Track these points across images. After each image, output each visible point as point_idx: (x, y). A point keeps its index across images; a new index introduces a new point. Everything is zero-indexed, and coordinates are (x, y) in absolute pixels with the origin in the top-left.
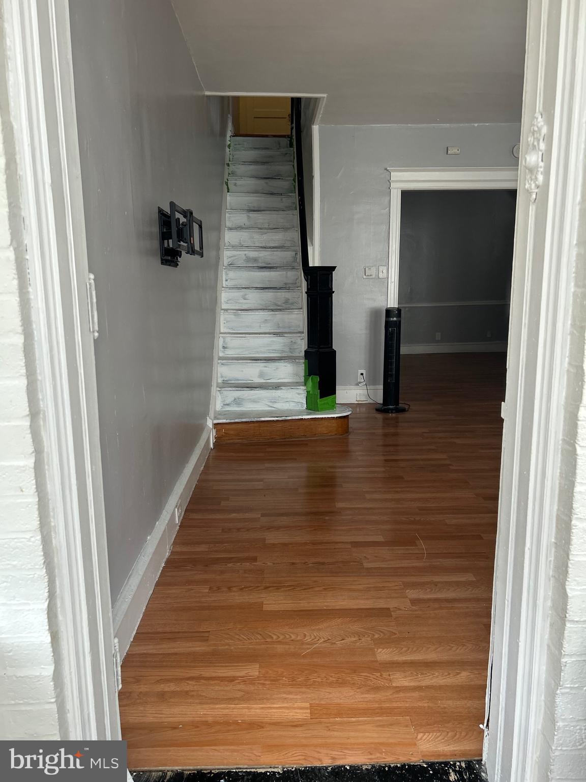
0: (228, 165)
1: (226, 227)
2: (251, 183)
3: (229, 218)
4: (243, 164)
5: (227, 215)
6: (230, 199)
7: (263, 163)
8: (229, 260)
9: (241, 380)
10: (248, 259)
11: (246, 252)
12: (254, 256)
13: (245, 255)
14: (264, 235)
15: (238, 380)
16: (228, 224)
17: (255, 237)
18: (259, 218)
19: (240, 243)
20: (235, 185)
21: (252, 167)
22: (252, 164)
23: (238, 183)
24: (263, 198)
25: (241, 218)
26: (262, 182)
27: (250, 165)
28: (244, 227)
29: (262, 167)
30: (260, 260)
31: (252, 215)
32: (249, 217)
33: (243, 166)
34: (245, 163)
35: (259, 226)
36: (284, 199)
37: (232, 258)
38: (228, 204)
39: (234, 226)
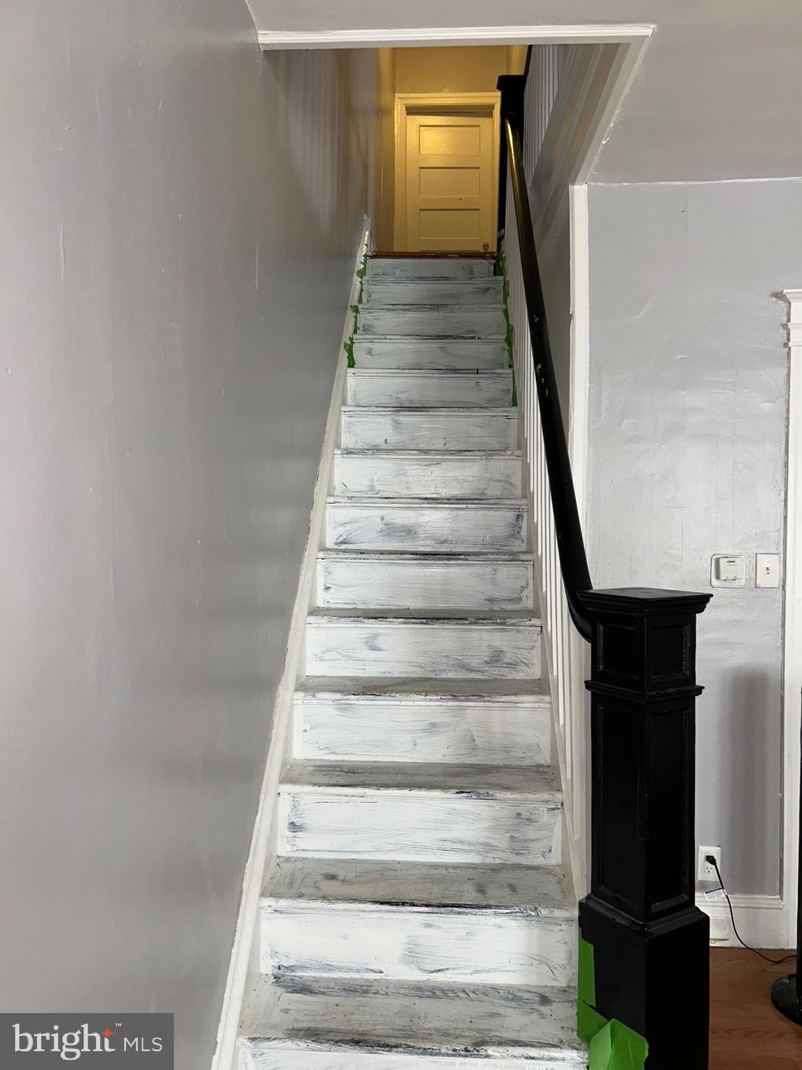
0: (356, 310)
1: (338, 447)
2: (407, 348)
3: (349, 425)
4: (388, 310)
5: (344, 419)
6: (355, 383)
7: (436, 307)
8: (341, 530)
9: (340, 969)
10: (390, 530)
11: (384, 512)
12: (407, 522)
13: (382, 519)
14: (433, 468)
15: (330, 968)
16: (347, 440)
17: (410, 473)
18: (422, 426)
19: (372, 488)
20: (370, 352)
21: (410, 316)
22: (409, 310)
23: (377, 347)
24: (435, 381)
25: (380, 428)
26: (433, 345)
27: (404, 310)
28: (384, 446)
29: (435, 314)
30: (421, 533)
31: (406, 419)
32: (397, 425)
33: (389, 313)
34: (394, 307)
35: (422, 446)
36: (483, 383)
37: (348, 527)
38: (349, 395)
39: (359, 446)
